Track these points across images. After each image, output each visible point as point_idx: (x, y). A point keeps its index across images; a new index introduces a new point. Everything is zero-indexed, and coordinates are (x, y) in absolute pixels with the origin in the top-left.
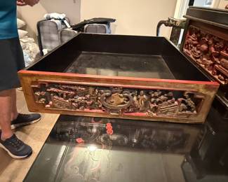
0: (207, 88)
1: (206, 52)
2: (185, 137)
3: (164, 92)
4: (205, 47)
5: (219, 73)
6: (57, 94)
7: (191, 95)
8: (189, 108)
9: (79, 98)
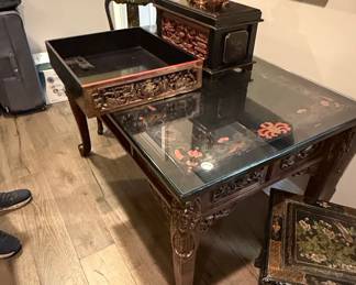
0: (198, 64)
1: (184, 38)
2: (194, 101)
3: (177, 73)
4: (182, 34)
5: (199, 52)
6: (110, 96)
7: (191, 71)
8: (192, 80)
9: (126, 95)
